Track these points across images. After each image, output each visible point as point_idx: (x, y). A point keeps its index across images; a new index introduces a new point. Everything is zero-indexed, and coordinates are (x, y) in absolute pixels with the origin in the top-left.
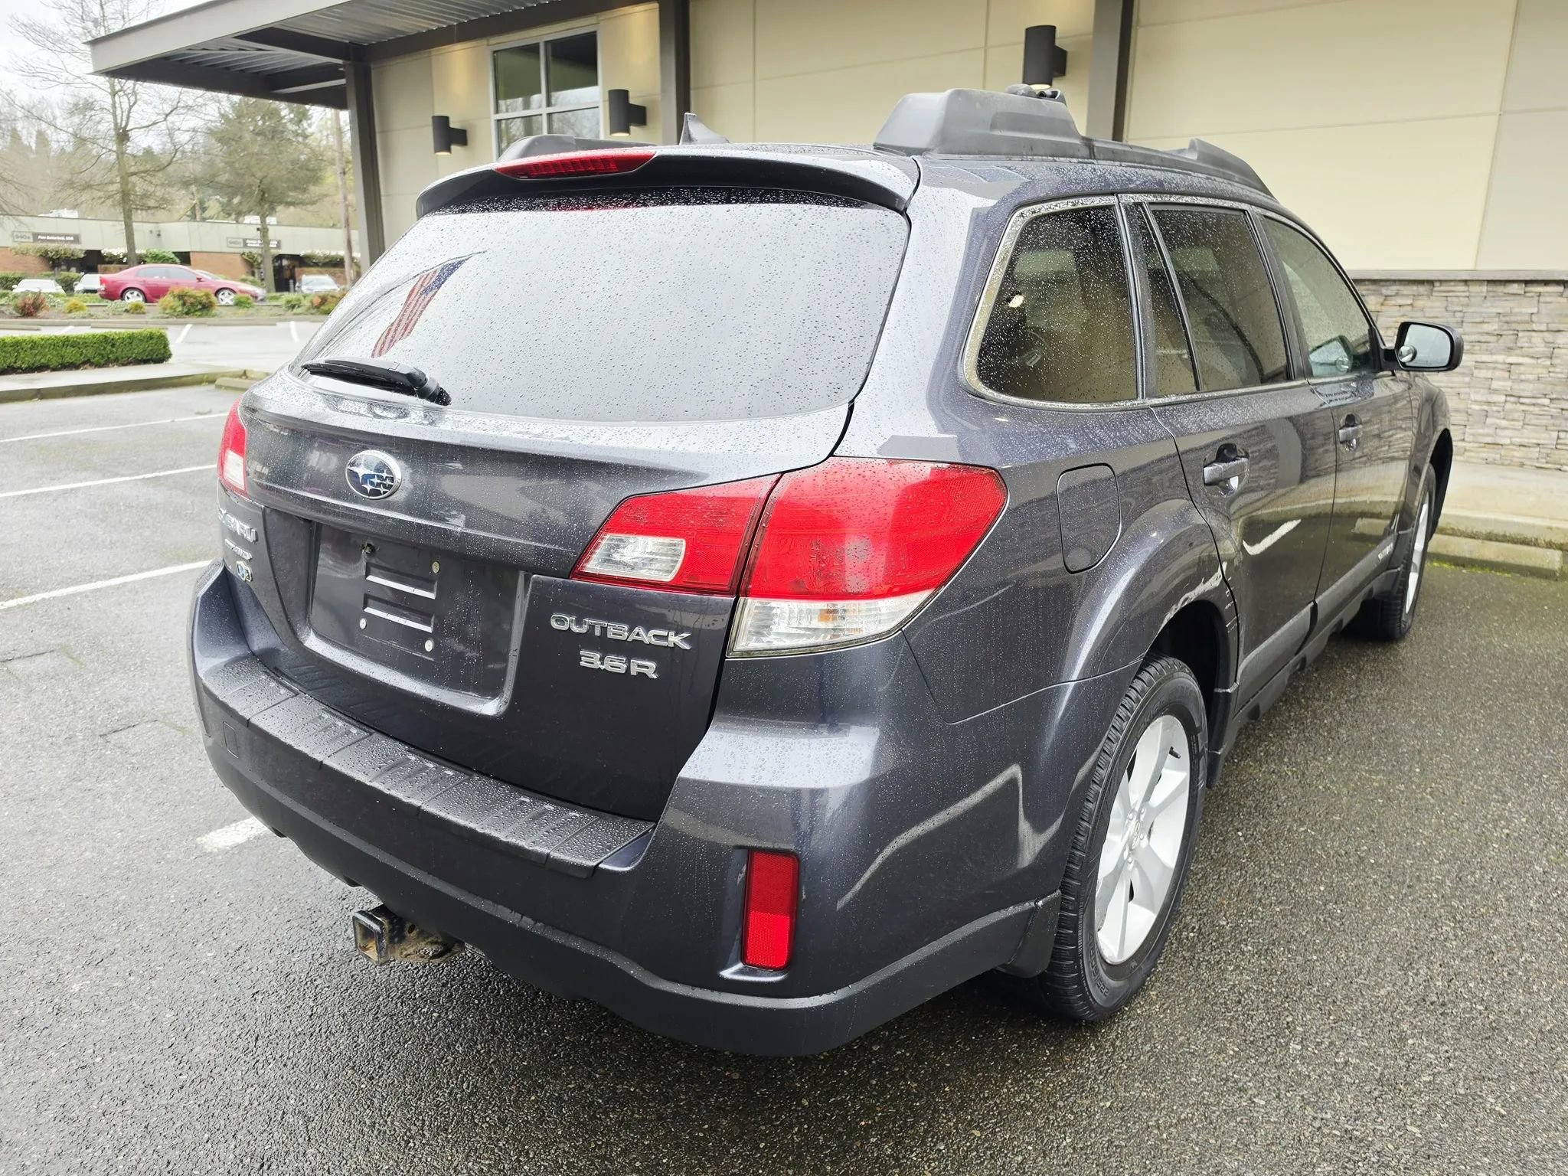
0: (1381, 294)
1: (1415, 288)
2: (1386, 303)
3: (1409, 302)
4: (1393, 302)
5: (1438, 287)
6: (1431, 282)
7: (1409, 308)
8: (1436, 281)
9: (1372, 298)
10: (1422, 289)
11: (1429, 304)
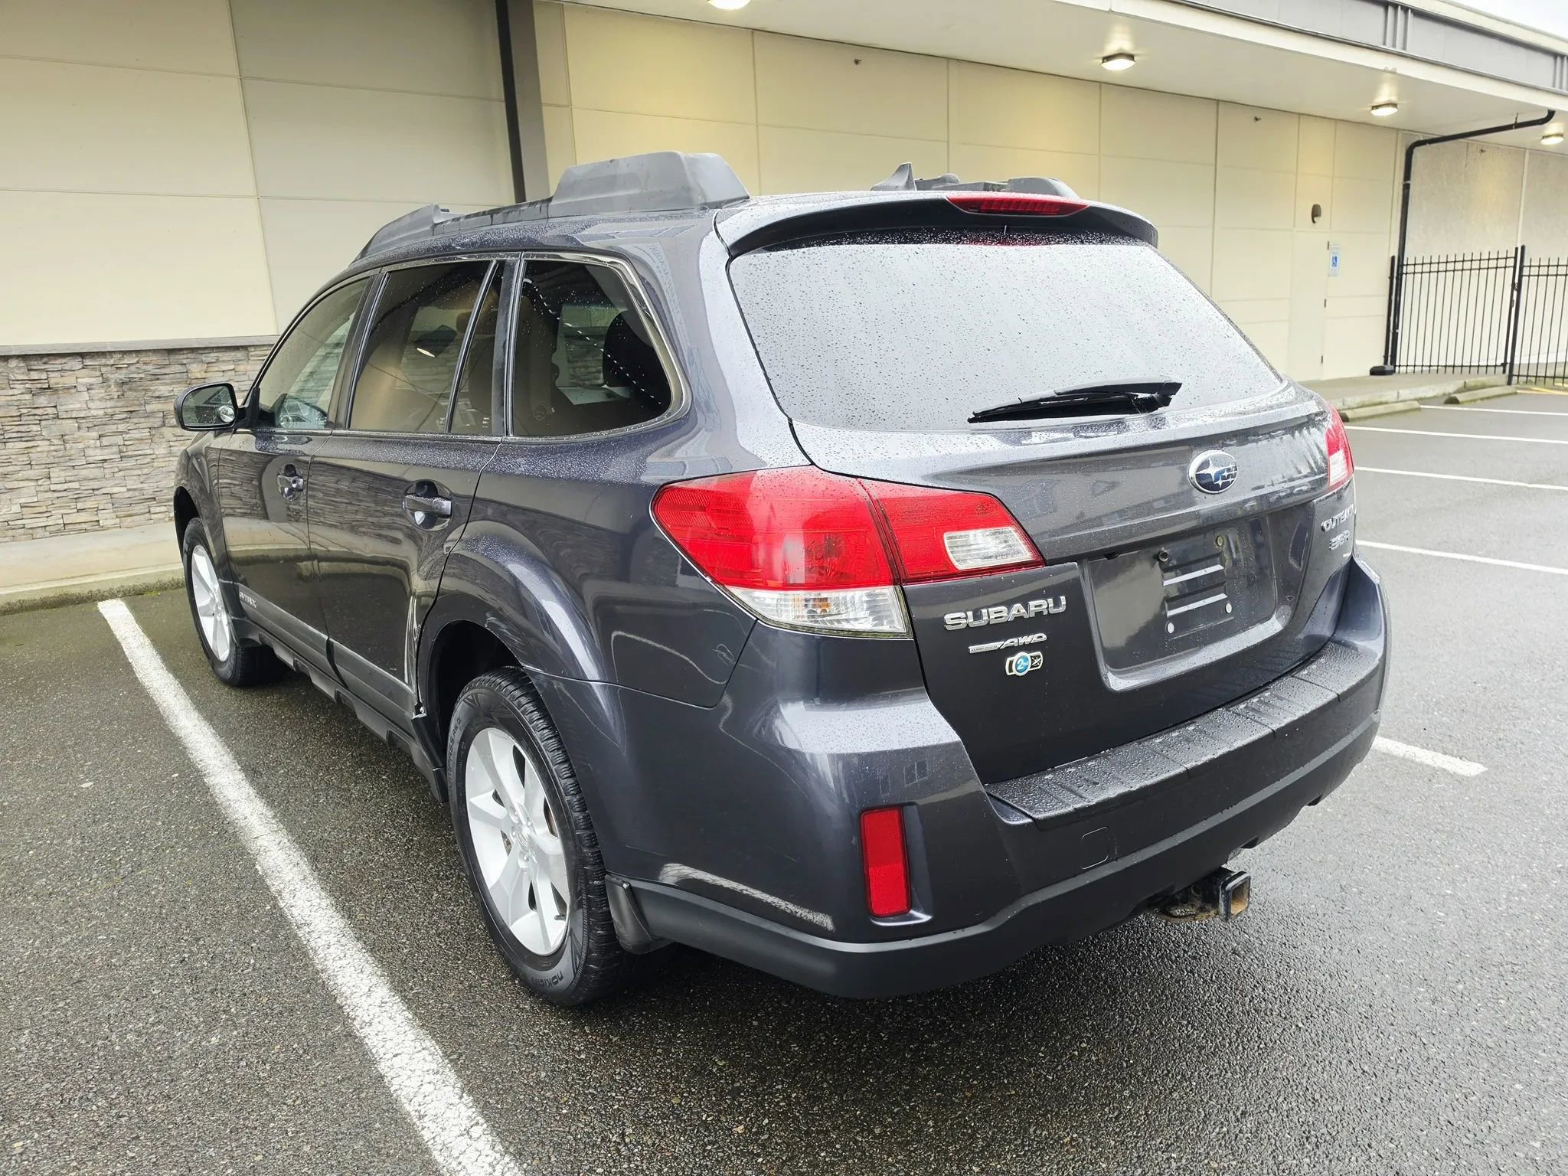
0: (202, 361)
1: (233, 354)
2: (210, 369)
3: (232, 367)
4: (216, 369)
5: (253, 352)
6: (245, 348)
7: (233, 372)
8: (250, 346)
9: (195, 365)
10: (239, 355)
11: (249, 368)
